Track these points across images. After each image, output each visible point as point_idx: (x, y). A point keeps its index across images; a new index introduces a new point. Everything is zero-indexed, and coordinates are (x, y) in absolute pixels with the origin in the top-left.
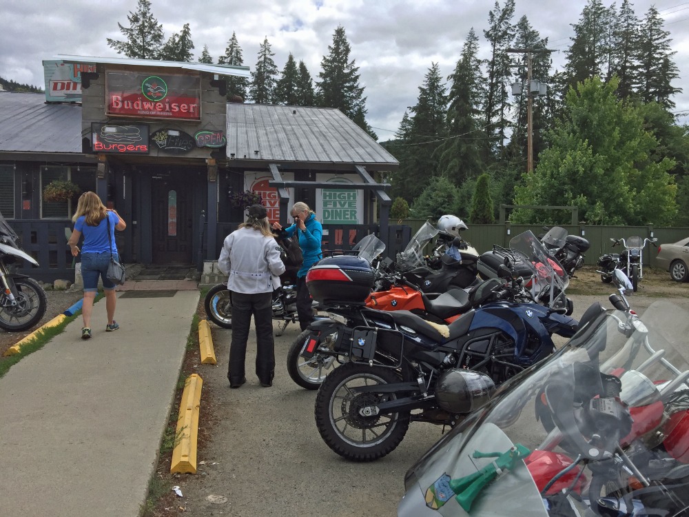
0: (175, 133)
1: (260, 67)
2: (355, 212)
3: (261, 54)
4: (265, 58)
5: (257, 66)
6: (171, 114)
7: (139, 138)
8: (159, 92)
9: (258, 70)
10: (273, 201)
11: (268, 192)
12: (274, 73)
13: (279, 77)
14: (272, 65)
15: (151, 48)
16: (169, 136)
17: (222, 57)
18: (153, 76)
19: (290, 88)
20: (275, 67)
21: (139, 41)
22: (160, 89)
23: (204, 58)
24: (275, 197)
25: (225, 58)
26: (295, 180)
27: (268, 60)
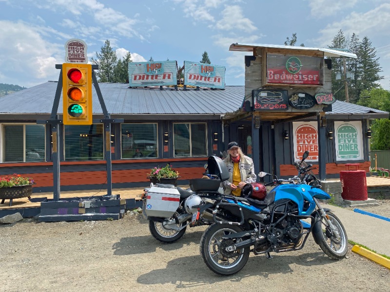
0: (303, 95)
6: (302, 82)
7: (281, 100)
8: (297, 67)
16: (299, 97)
18: (293, 56)
22: (296, 65)
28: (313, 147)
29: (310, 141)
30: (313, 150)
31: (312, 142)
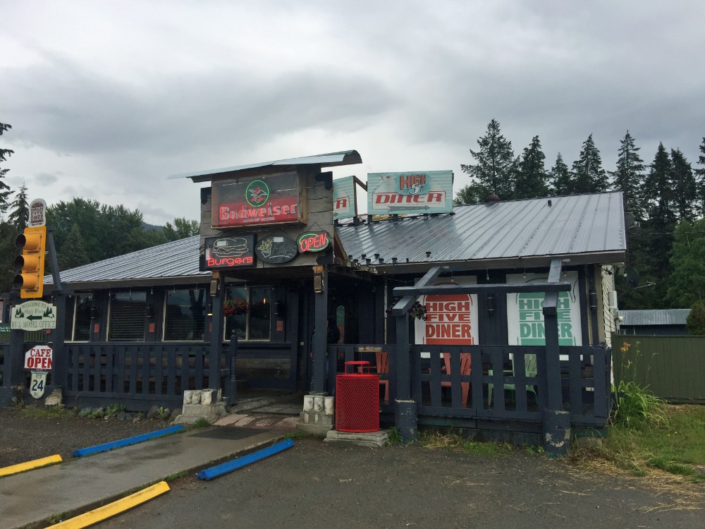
1: (623, 164)
2: (570, 326)
3: (622, 151)
4: (628, 154)
5: (618, 165)
8: (262, 197)
9: (619, 168)
10: (451, 315)
11: (445, 303)
12: (639, 167)
13: (647, 172)
14: (637, 160)
15: (501, 167)
17: (576, 162)
18: (255, 180)
19: (663, 182)
20: (642, 161)
21: (489, 163)
23: (558, 167)
24: (454, 308)
25: (581, 162)
26: (478, 284)
27: (631, 156)
28: (460, 328)
29: (454, 316)
30: (460, 333)
31: (457, 317)
